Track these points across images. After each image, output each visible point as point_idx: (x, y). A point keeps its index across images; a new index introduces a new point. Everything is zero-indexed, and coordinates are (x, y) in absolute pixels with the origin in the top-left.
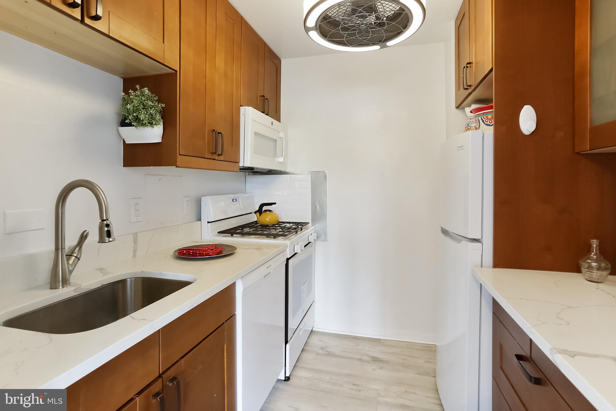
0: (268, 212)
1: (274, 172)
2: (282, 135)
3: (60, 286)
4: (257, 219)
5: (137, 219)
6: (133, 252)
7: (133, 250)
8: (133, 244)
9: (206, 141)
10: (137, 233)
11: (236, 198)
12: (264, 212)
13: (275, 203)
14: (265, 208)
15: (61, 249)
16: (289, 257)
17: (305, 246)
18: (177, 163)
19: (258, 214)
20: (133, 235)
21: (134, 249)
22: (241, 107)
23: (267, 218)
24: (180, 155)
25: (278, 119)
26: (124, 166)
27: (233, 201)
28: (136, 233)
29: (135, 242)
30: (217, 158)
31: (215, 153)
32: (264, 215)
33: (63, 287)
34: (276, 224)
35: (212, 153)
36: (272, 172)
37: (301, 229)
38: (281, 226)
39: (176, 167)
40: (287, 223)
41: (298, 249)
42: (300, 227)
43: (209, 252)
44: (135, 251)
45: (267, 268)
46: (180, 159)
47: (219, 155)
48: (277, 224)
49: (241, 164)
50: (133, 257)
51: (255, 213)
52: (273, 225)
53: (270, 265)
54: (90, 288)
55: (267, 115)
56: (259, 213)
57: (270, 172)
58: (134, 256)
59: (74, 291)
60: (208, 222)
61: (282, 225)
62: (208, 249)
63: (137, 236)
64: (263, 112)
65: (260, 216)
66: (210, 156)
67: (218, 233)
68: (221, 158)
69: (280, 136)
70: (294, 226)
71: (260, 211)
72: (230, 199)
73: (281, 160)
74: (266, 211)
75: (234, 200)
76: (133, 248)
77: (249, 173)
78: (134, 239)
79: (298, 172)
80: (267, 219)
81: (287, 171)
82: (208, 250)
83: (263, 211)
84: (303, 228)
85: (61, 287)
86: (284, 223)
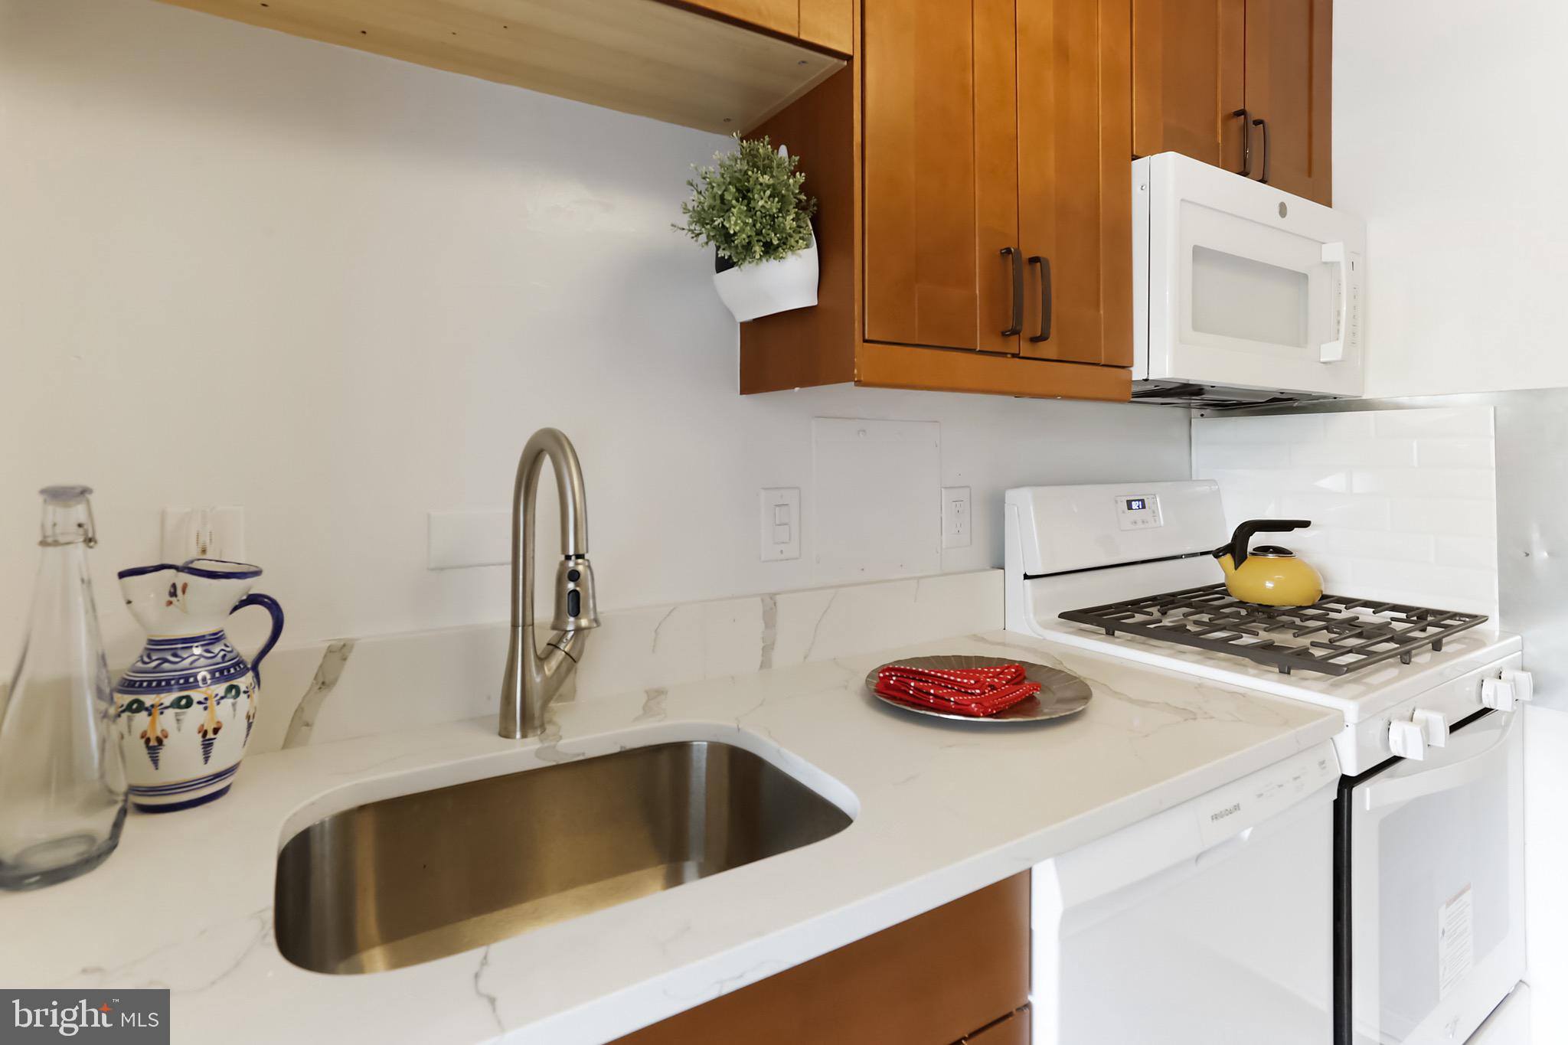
0: (1271, 556)
1: (1304, 403)
2: (1334, 251)
3: (515, 732)
4: (1227, 576)
5: (782, 552)
6: (761, 652)
7: (763, 645)
8: (763, 625)
9: (978, 292)
10: (776, 594)
11: (1141, 498)
12: (1253, 554)
13: (1305, 524)
14: (1257, 539)
15: (523, 626)
16: (1352, 772)
17: (1454, 728)
18: (856, 371)
19: (1228, 559)
20: (763, 600)
21: (763, 642)
22: (1134, 162)
23: (1271, 580)
24: (865, 341)
25: (1322, 195)
26: (742, 393)
27: (1130, 507)
28: (772, 596)
29: (770, 618)
30: (1026, 349)
31: (1015, 332)
32: (1251, 564)
33: (524, 736)
34: (1310, 604)
35: (1003, 334)
36: (1296, 404)
37: (1437, 646)
38: (1333, 615)
39: (856, 385)
40: (1366, 604)
41: (1405, 740)
42: (1431, 630)
43: (979, 694)
44: (768, 649)
45: (1215, 817)
46: (863, 356)
47: (1034, 340)
48: (1313, 607)
49: (1138, 373)
50: (761, 667)
51: (1217, 554)
52: (1297, 610)
53: (1237, 807)
54: (583, 754)
55: (1263, 181)
56: (1234, 557)
57: (1279, 404)
58: (766, 664)
59: (538, 753)
60: (1026, 577)
61: (1339, 611)
62: (978, 685)
63: (775, 604)
64: (1244, 173)
65: (1236, 568)
66: (997, 345)
67: (1062, 616)
68: (1048, 349)
69: (1324, 260)
70: (1398, 626)
71: (1236, 550)
72: (1116, 502)
73: (1332, 351)
74: (1264, 550)
75: (1135, 505)
76: (763, 638)
77: (1203, 412)
78: (764, 613)
79: (1420, 400)
80: (1269, 585)
81: (1364, 398)
82: (975, 689)
83: (1250, 549)
84: (1445, 640)
85: (518, 735)
86: (1349, 603)
